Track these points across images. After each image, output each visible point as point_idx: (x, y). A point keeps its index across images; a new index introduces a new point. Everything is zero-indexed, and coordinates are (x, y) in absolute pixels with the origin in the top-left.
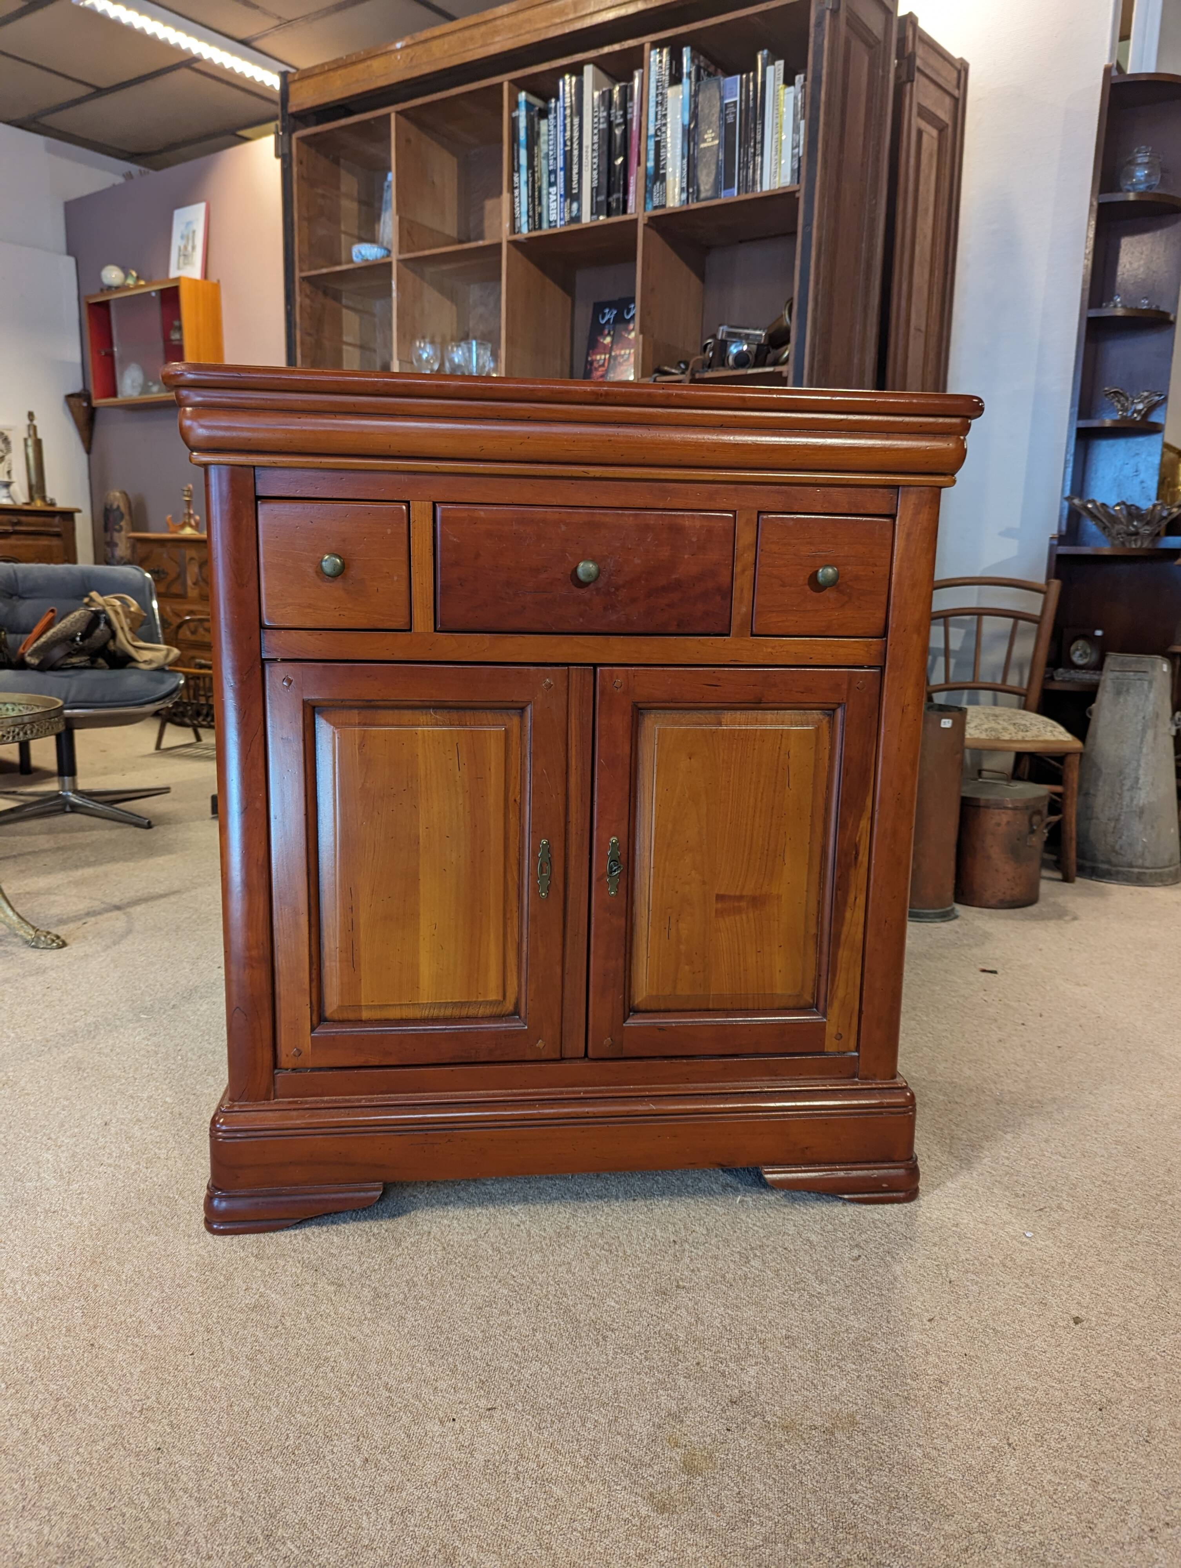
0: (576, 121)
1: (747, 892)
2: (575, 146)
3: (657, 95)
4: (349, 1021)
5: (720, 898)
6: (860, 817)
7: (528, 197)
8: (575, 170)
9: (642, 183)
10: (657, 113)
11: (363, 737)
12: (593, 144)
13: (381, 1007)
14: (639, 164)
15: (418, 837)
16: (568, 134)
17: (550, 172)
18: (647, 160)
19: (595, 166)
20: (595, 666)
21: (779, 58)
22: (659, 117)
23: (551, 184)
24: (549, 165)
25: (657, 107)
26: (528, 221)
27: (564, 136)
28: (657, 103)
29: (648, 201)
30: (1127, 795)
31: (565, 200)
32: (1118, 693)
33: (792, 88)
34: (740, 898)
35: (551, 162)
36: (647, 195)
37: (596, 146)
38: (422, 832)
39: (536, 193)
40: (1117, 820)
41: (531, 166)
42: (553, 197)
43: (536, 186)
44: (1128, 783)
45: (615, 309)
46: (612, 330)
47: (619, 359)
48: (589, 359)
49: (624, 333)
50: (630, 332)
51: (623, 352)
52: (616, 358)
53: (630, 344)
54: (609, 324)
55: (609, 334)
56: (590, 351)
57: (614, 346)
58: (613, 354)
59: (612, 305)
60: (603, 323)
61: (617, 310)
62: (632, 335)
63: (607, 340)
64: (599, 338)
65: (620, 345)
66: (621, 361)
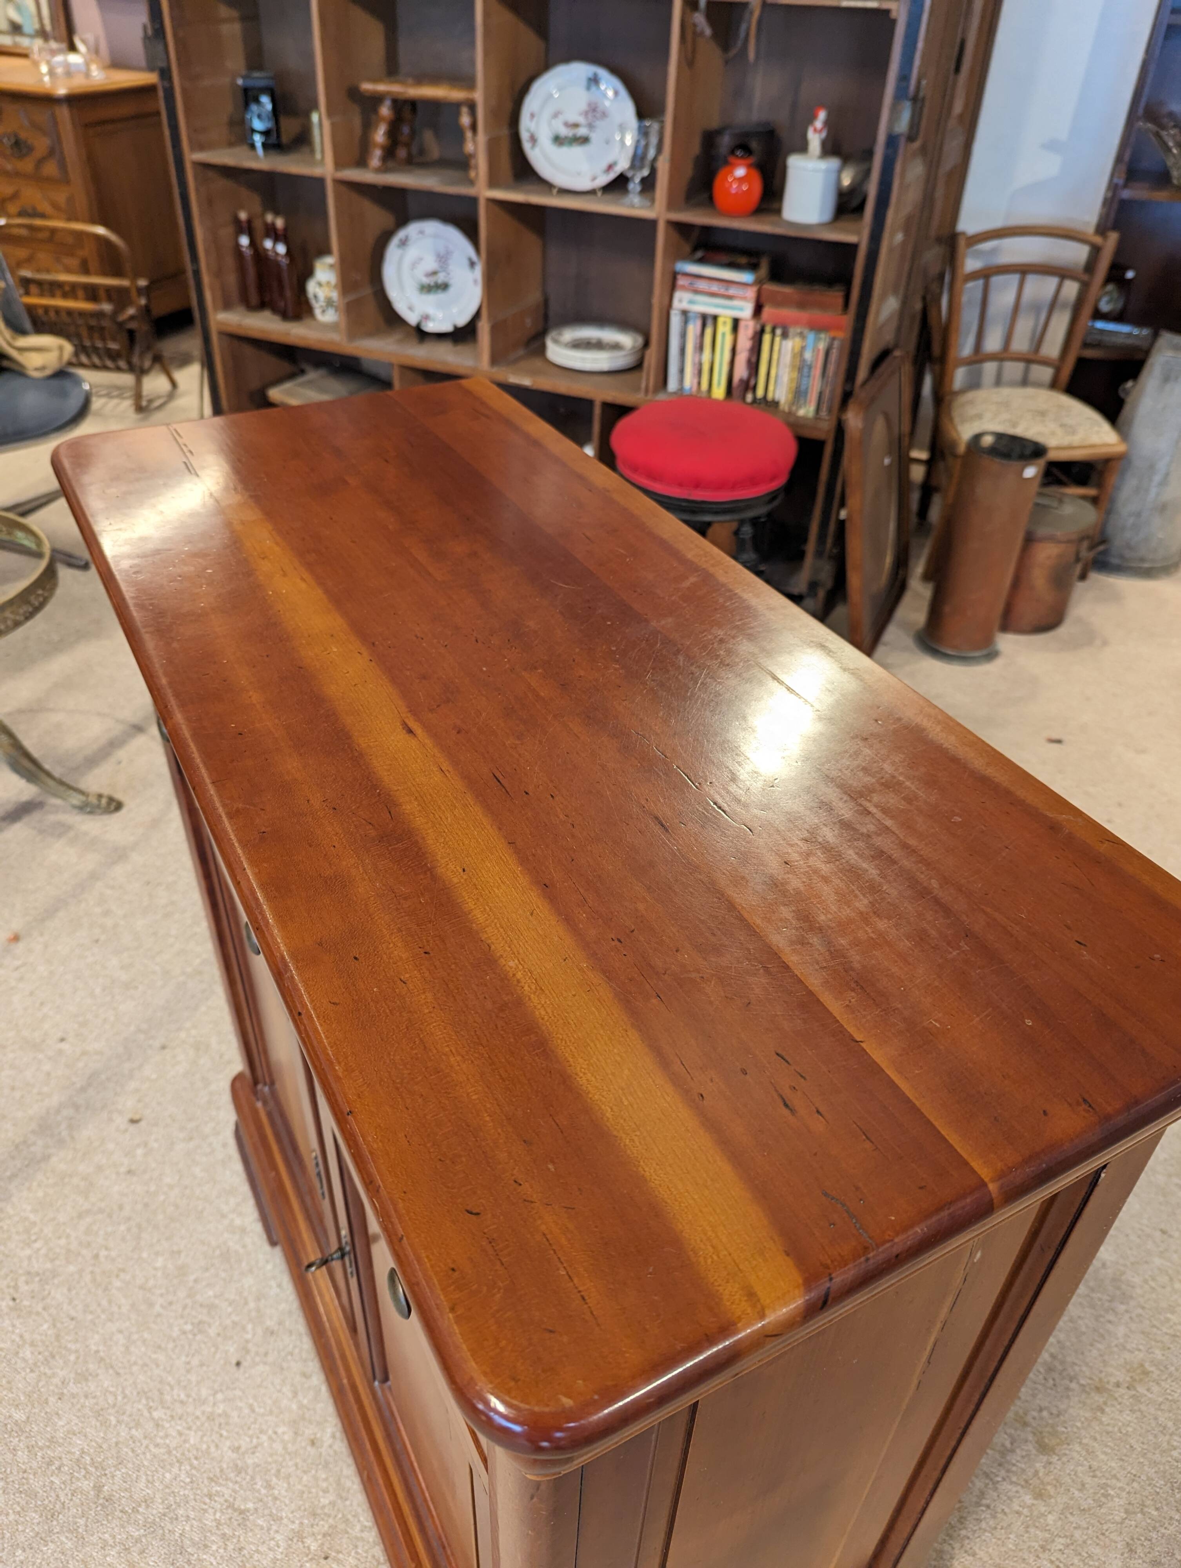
30: (1153, 491)
32: (1166, 379)
40: (1138, 515)
44: (1157, 478)
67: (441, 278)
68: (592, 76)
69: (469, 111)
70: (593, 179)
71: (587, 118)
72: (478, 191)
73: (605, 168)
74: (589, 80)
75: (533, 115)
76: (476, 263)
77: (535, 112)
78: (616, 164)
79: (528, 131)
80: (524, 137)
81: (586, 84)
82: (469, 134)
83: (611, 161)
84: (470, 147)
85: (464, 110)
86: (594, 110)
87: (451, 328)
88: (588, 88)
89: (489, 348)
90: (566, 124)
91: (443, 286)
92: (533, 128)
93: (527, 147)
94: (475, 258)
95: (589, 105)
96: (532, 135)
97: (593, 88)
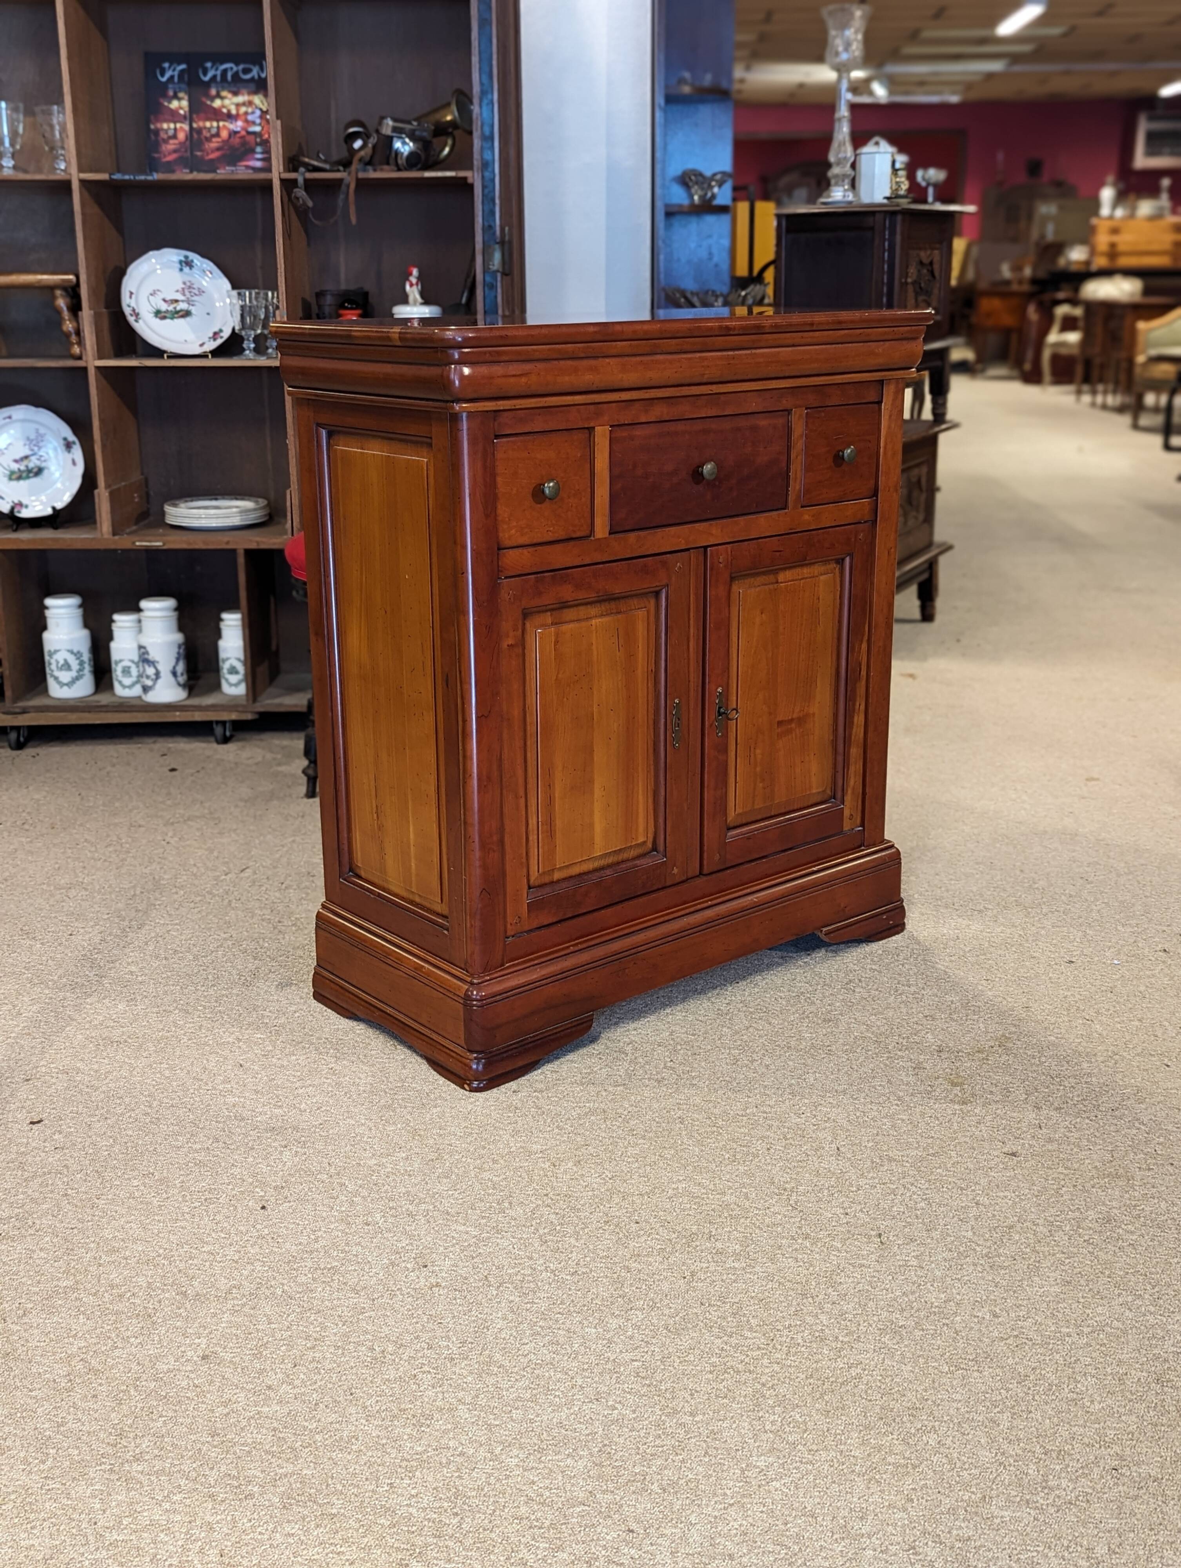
1: (795, 716)
4: (546, 884)
5: (780, 723)
6: (862, 641)
11: (557, 635)
13: (567, 867)
15: (593, 714)
20: (705, 548)
34: (791, 721)
38: (595, 710)
45: (179, 64)
46: (180, 91)
47: (205, 133)
48: (152, 127)
49: (204, 99)
50: (213, 99)
51: (208, 124)
52: (199, 131)
53: (217, 115)
54: (173, 83)
55: (176, 97)
56: (152, 117)
57: (194, 116)
58: (195, 125)
59: (175, 59)
60: (164, 79)
61: (183, 66)
62: (217, 103)
63: (174, 104)
64: (161, 100)
65: (202, 115)
66: (208, 135)
67: (33, 463)
68: (183, 259)
69: (64, 293)
70: (202, 345)
71: (184, 295)
72: (86, 362)
73: (211, 335)
74: (181, 262)
75: (131, 293)
76: (74, 443)
77: (133, 291)
78: (221, 331)
79: (129, 306)
80: (127, 311)
81: (178, 266)
82: (66, 314)
83: (216, 329)
84: (69, 326)
85: (58, 292)
86: (190, 287)
87: (49, 511)
88: (181, 270)
89: (109, 516)
90: (165, 300)
91: (35, 470)
92: (133, 304)
93: (131, 319)
94: (72, 437)
95: (184, 283)
96: (134, 310)
97: (186, 269)
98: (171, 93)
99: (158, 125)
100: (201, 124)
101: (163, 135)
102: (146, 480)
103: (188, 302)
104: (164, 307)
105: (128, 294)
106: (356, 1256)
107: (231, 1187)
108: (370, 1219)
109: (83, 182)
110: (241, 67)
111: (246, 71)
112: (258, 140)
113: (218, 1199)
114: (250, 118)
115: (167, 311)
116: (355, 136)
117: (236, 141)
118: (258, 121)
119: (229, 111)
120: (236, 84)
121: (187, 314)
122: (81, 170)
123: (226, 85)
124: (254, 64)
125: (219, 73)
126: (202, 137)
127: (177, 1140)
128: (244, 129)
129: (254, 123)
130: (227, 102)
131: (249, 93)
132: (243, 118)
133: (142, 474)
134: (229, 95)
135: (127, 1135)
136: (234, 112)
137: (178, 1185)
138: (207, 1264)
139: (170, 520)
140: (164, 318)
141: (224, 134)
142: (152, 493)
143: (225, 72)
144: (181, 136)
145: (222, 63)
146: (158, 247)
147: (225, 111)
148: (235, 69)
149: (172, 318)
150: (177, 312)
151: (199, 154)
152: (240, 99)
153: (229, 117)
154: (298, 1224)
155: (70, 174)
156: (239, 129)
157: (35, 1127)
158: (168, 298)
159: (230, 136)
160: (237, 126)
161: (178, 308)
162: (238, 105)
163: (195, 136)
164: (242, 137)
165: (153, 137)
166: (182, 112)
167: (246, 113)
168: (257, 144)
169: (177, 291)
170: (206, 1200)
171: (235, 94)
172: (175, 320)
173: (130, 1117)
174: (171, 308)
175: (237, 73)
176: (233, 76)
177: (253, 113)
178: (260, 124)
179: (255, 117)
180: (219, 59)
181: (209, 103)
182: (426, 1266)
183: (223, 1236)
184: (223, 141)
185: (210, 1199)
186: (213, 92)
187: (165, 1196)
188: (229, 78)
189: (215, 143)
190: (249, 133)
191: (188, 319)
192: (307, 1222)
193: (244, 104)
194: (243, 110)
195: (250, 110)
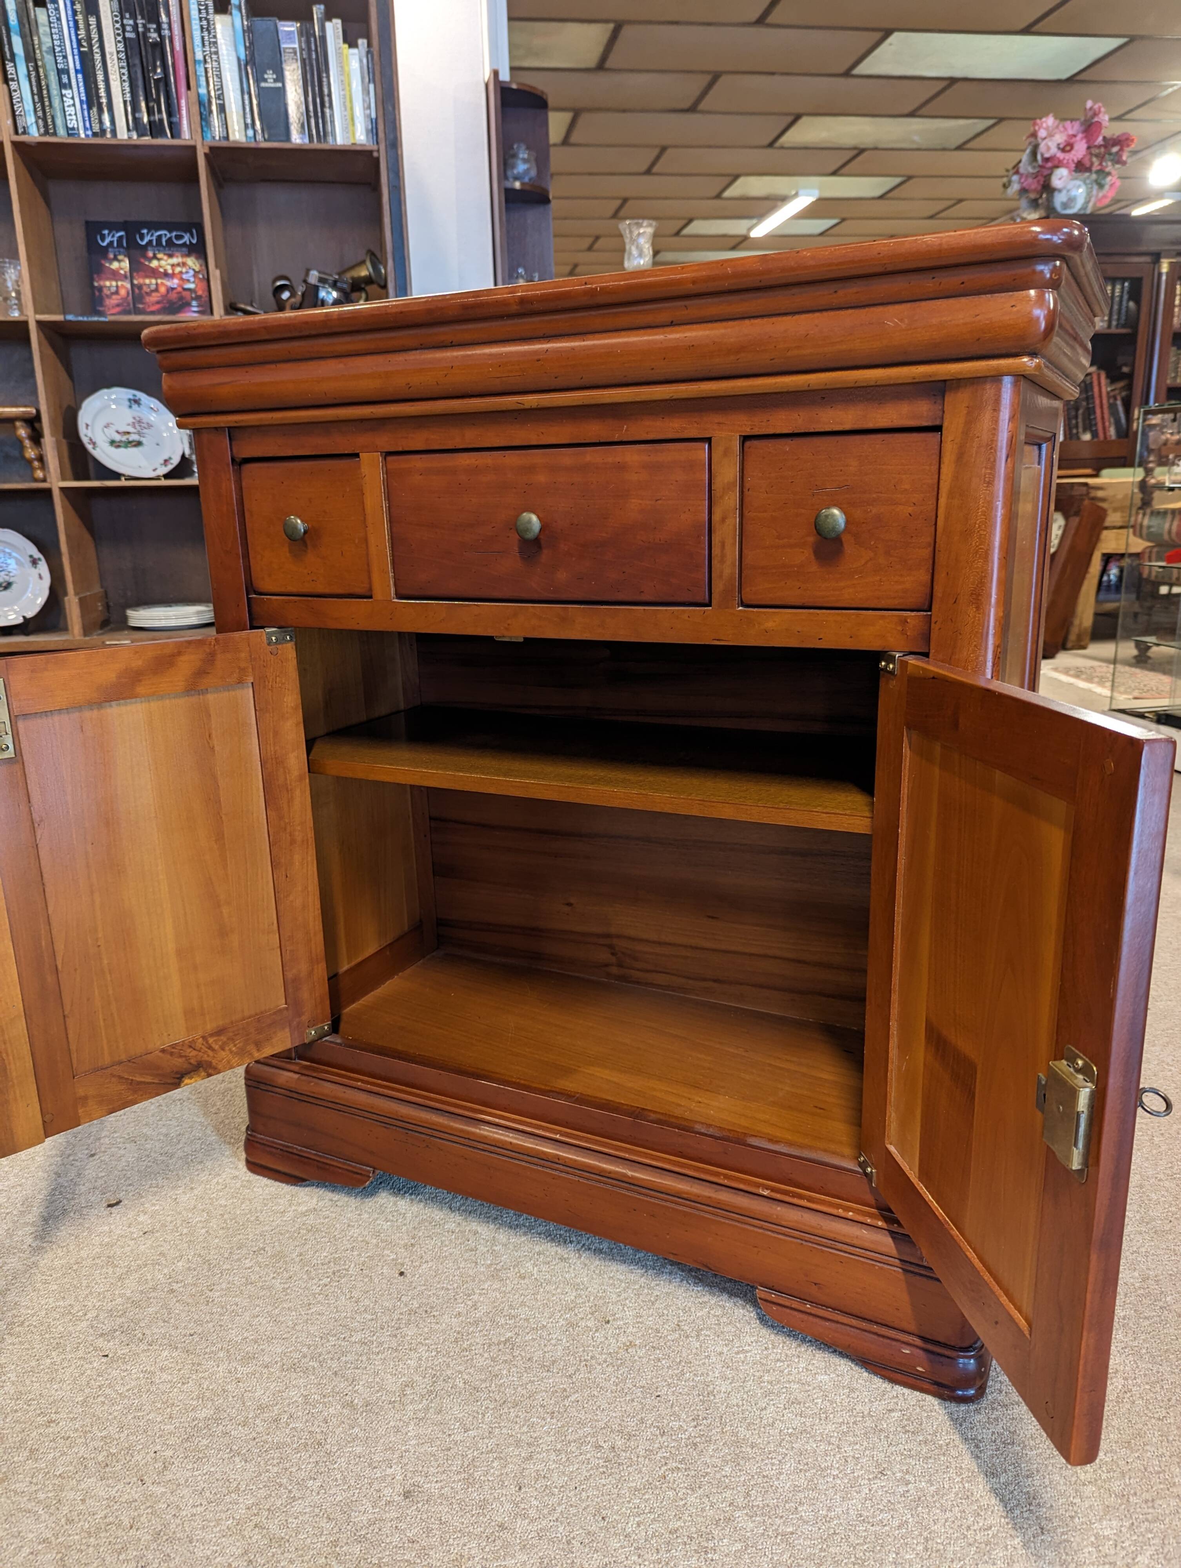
0: (92, 20)
2: (96, 49)
3: (201, 19)
7: (33, 94)
8: (100, 77)
9: (195, 109)
10: (203, 38)
12: (118, 52)
14: (189, 87)
16: (82, 33)
17: (60, 72)
18: (198, 86)
19: (125, 78)
21: (337, 17)
22: (207, 43)
23: (62, 86)
24: (56, 63)
25: (202, 31)
26: (37, 122)
27: (77, 35)
28: (202, 28)
29: (205, 129)
31: (90, 108)
33: (355, 51)
35: (60, 60)
36: (204, 123)
37: (123, 56)
39: (45, 92)
41: (30, 56)
42: (68, 102)
43: (43, 83)
45: (117, 231)
46: (120, 254)
47: (145, 289)
48: (96, 284)
49: (142, 260)
50: (150, 260)
51: (147, 281)
52: (140, 287)
53: (154, 273)
54: (113, 247)
55: (115, 258)
56: (95, 276)
57: (135, 274)
58: (135, 282)
59: (113, 227)
60: (105, 244)
61: (122, 233)
62: (154, 264)
63: (115, 265)
64: (103, 262)
65: (141, 273)
66: (148, 290)
67: (2, 578)
68: (131, 397)
69: (24, 424)
70: (155, 470)
71: (135, 427)
72: (51, 483)
73: (162, 462)
74: (130, 400)
75: (87, 425)
76: (39, 559)
77: (89, 423)
78: (170, 458)
79: (86, 436)
80: (85, 440)
81: (128, 403)
82: (27, 443)
83: (166, 457)
84: (31, 453)
85: (18, 424)
86: (139, 422)
87: (20, 620)
88: (130, 407)
89: (80, 619)
90: (118, 432)
91: (4, 585)
92: (90, 434)
93: (89, 447)
94: (37, 555)
95: (134, 418)
96: (91, 440)
97: (135, 406)
98: (111, 256)
99: (102, 283)
100: (141, 281)
101: (106, 292)
102: (106, 593)
103: (139, 433)
104: (118, 438)
105: (84, 426)
106: (527, 1320)
107: (356, 1253)
108: (523, 1271)
109: (39, 323)
110: (174, 234)
111: (179, 237)
112: (193, 296)
113: (347, 1270)
114: (184, 276)
115: (121, 441)
116: (282, 288)
117: (173, 296)
118: (192, 279)
119: (165, 270)
120: (170, 247)
121: (139, 444)
122: (36, 312)
123: (161, 249)
124: (185, 232)
125: (154, 238)
126: (143, 292)
127: (278, 1204)
128: (180, 285)
129: (188, 281)
130: (163, 263)
131: (182, 256)
132: (179, 276)
133: (102, 587)
134: (165, 258)
135: (221, 1206)
136: (170, 271)
137: (297, 1259)
138: (364, 1358)
139: (133, 623)
140: (118, 447)
141: (163, 290)
142: (111, 604)
143: (160, 237)
144: (123, 292)
145: (157, 230)
146: (109, 386)
147: (162, 270)
148: (169, 235)
149: (126, 447)
150: (130, 442)
151: (141, 306)
152: (175, 260)
153: (166, 275)
154: (448, 1289)
155: (27, 316)
156: (175, 286)
157: (113, 1210)
158: (121, 430)
159: (168, 291)
160: (174, 283)
161: (131, 439)
162: (173, 266)
163: (137, 291)
164: (179, 293)
165: (97, 293)
166: (122, 272)
167: (181, 273)
168: (193, 299)
169: (129, 425)
170: (334, 1273)
171: (170, 256)
172: (129, 449)
173: (218, 1183)
174: (124, 438)
175: (170, 238)
176: (166, 241)
177: (187, 272)
178: (194, 282)
179: (190, 276)
180: (153, 226)
181: (147, 263)
182: (608, 1322)
183: (370, 1317)
184: (162, 296)
185: (339, 1271)
186: (150, 254)
187: (286, 1275)
188: (164, 243)
189: (155, 297)
190: (185, 289)
191: (140, 448)
192: (455, 1285)
193: (178, 265)
194: (178, 270)
195: (184, 270)
